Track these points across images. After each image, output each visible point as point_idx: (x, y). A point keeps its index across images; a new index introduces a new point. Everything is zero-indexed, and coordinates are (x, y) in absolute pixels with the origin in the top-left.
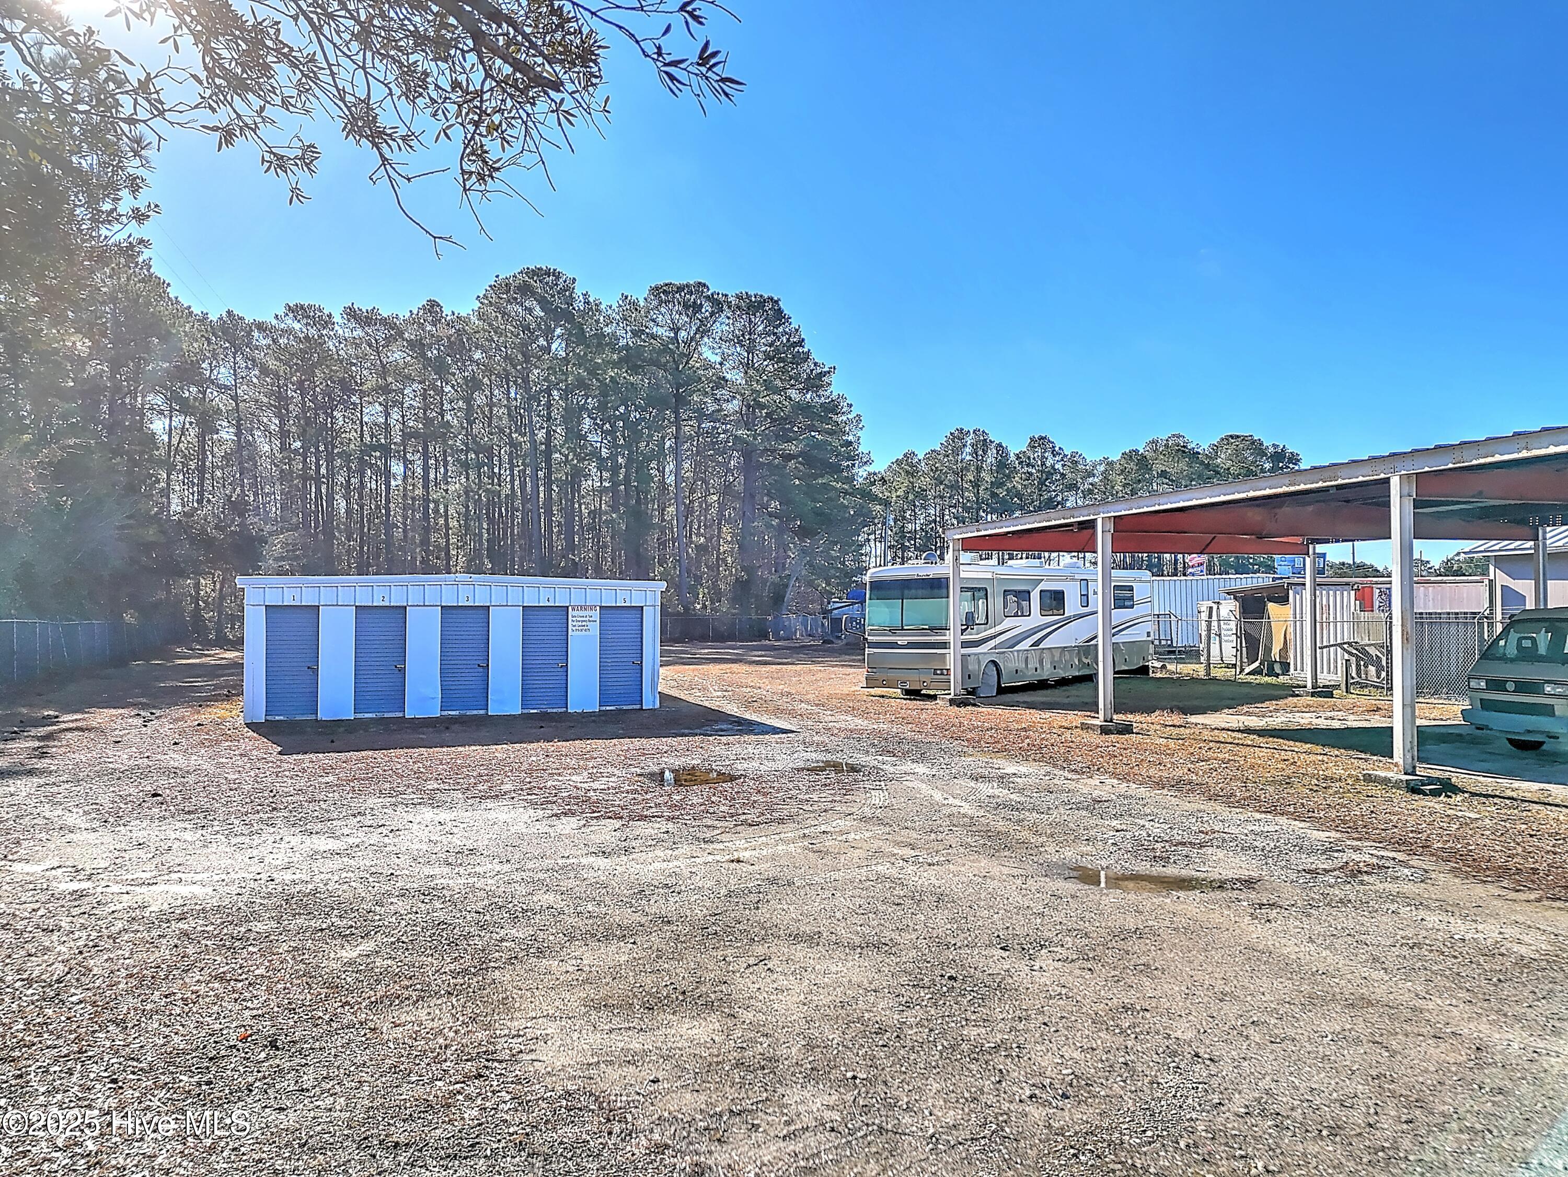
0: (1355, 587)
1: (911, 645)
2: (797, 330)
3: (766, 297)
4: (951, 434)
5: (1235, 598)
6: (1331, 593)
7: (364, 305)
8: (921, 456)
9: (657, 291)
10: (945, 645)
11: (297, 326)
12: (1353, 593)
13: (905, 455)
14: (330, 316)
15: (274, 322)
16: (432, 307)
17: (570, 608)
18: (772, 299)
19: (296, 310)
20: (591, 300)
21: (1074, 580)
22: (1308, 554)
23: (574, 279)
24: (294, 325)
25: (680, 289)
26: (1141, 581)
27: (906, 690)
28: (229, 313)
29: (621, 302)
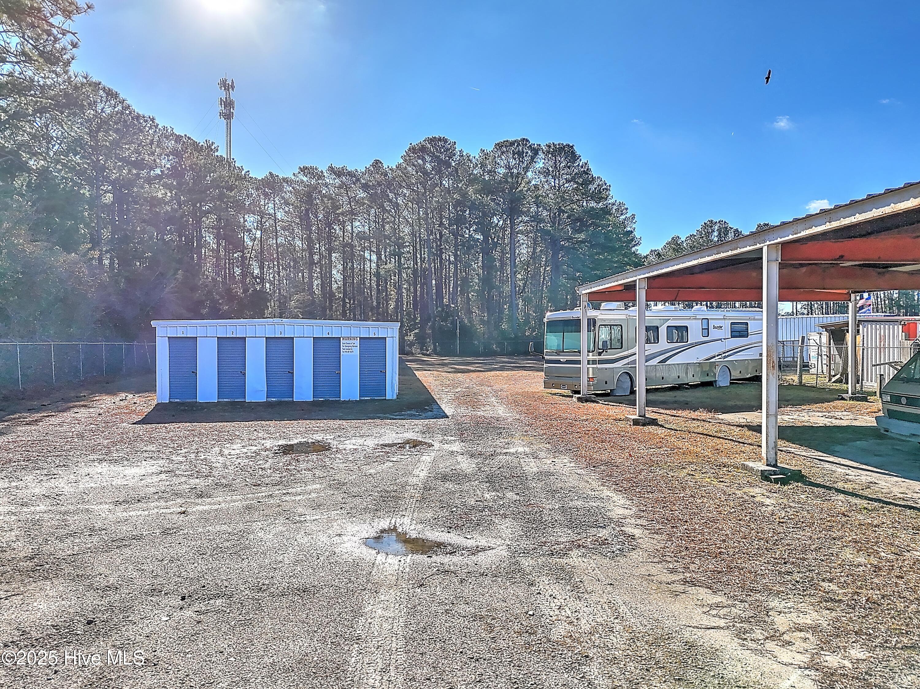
0: (902, 323)
1: (568, 362)
2: (586, 164)
3: (565, 144)
4: (705, 224)
5: (826, 331)
6: (887, 326)
7: (338, 165)
8: (683, 239)
9: (499, 146)
10: (578, 362)
11: (305, 179)
12: (900, 327)
13: (673, 238)
14: (322, 172)
15: (293, 177)
16: (377, 163)
17: (341, 339)
18: (569, 145)
19: (303, 170)
20: (464, 154)
21: (696, 319)
22: (850, 300)
23: (455, 142)
24: (303, 179)
25: (512, 144)
26: (754, 319)
27: (573, 391)
28: (270, 173)
29: (480, 154)
